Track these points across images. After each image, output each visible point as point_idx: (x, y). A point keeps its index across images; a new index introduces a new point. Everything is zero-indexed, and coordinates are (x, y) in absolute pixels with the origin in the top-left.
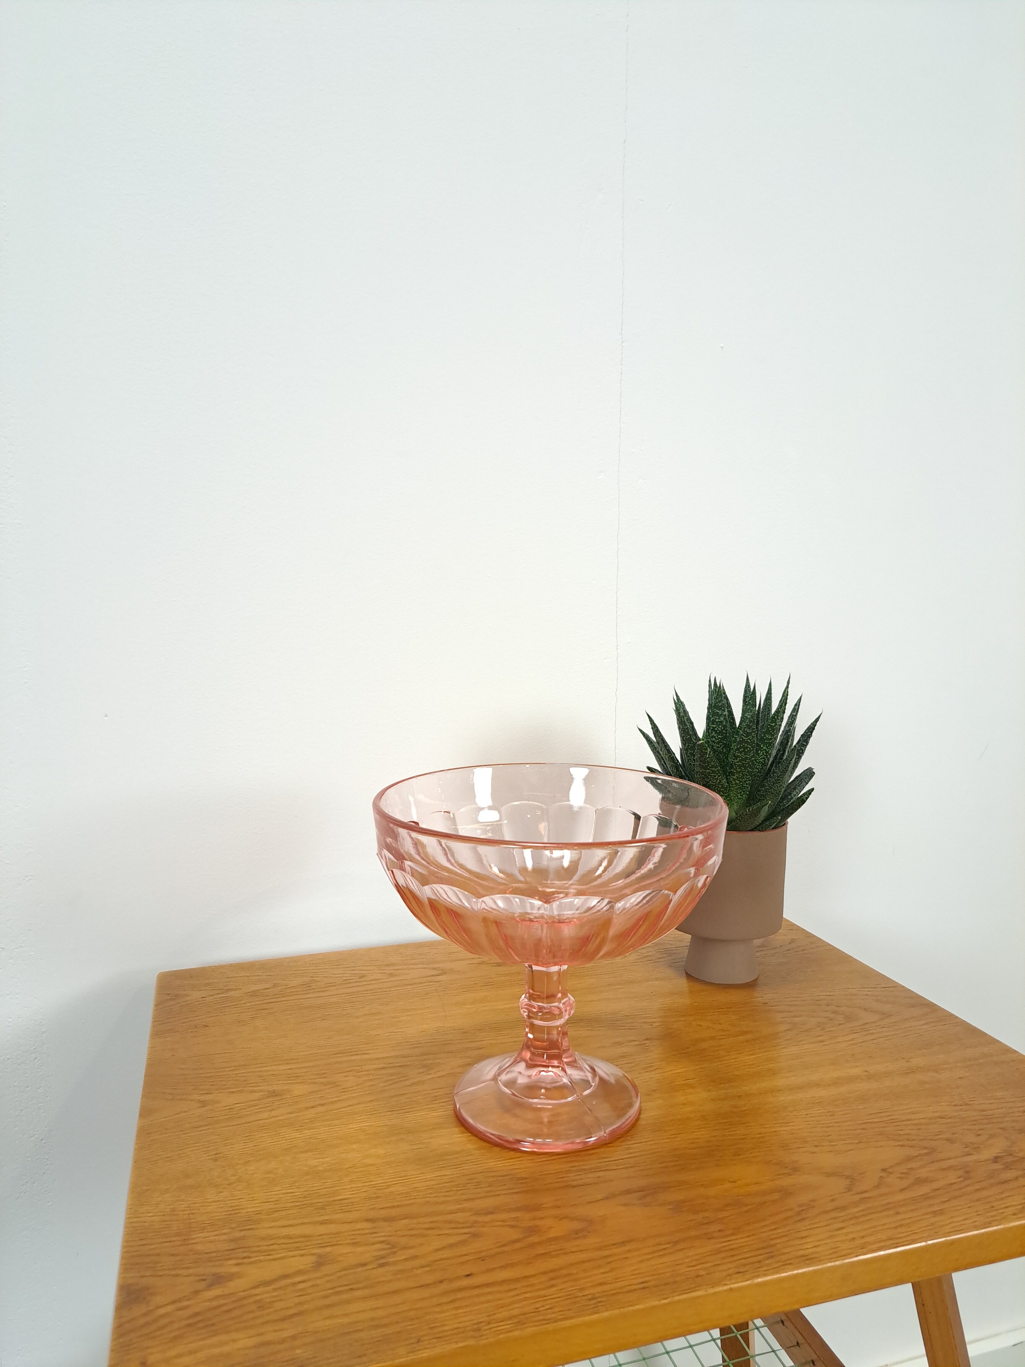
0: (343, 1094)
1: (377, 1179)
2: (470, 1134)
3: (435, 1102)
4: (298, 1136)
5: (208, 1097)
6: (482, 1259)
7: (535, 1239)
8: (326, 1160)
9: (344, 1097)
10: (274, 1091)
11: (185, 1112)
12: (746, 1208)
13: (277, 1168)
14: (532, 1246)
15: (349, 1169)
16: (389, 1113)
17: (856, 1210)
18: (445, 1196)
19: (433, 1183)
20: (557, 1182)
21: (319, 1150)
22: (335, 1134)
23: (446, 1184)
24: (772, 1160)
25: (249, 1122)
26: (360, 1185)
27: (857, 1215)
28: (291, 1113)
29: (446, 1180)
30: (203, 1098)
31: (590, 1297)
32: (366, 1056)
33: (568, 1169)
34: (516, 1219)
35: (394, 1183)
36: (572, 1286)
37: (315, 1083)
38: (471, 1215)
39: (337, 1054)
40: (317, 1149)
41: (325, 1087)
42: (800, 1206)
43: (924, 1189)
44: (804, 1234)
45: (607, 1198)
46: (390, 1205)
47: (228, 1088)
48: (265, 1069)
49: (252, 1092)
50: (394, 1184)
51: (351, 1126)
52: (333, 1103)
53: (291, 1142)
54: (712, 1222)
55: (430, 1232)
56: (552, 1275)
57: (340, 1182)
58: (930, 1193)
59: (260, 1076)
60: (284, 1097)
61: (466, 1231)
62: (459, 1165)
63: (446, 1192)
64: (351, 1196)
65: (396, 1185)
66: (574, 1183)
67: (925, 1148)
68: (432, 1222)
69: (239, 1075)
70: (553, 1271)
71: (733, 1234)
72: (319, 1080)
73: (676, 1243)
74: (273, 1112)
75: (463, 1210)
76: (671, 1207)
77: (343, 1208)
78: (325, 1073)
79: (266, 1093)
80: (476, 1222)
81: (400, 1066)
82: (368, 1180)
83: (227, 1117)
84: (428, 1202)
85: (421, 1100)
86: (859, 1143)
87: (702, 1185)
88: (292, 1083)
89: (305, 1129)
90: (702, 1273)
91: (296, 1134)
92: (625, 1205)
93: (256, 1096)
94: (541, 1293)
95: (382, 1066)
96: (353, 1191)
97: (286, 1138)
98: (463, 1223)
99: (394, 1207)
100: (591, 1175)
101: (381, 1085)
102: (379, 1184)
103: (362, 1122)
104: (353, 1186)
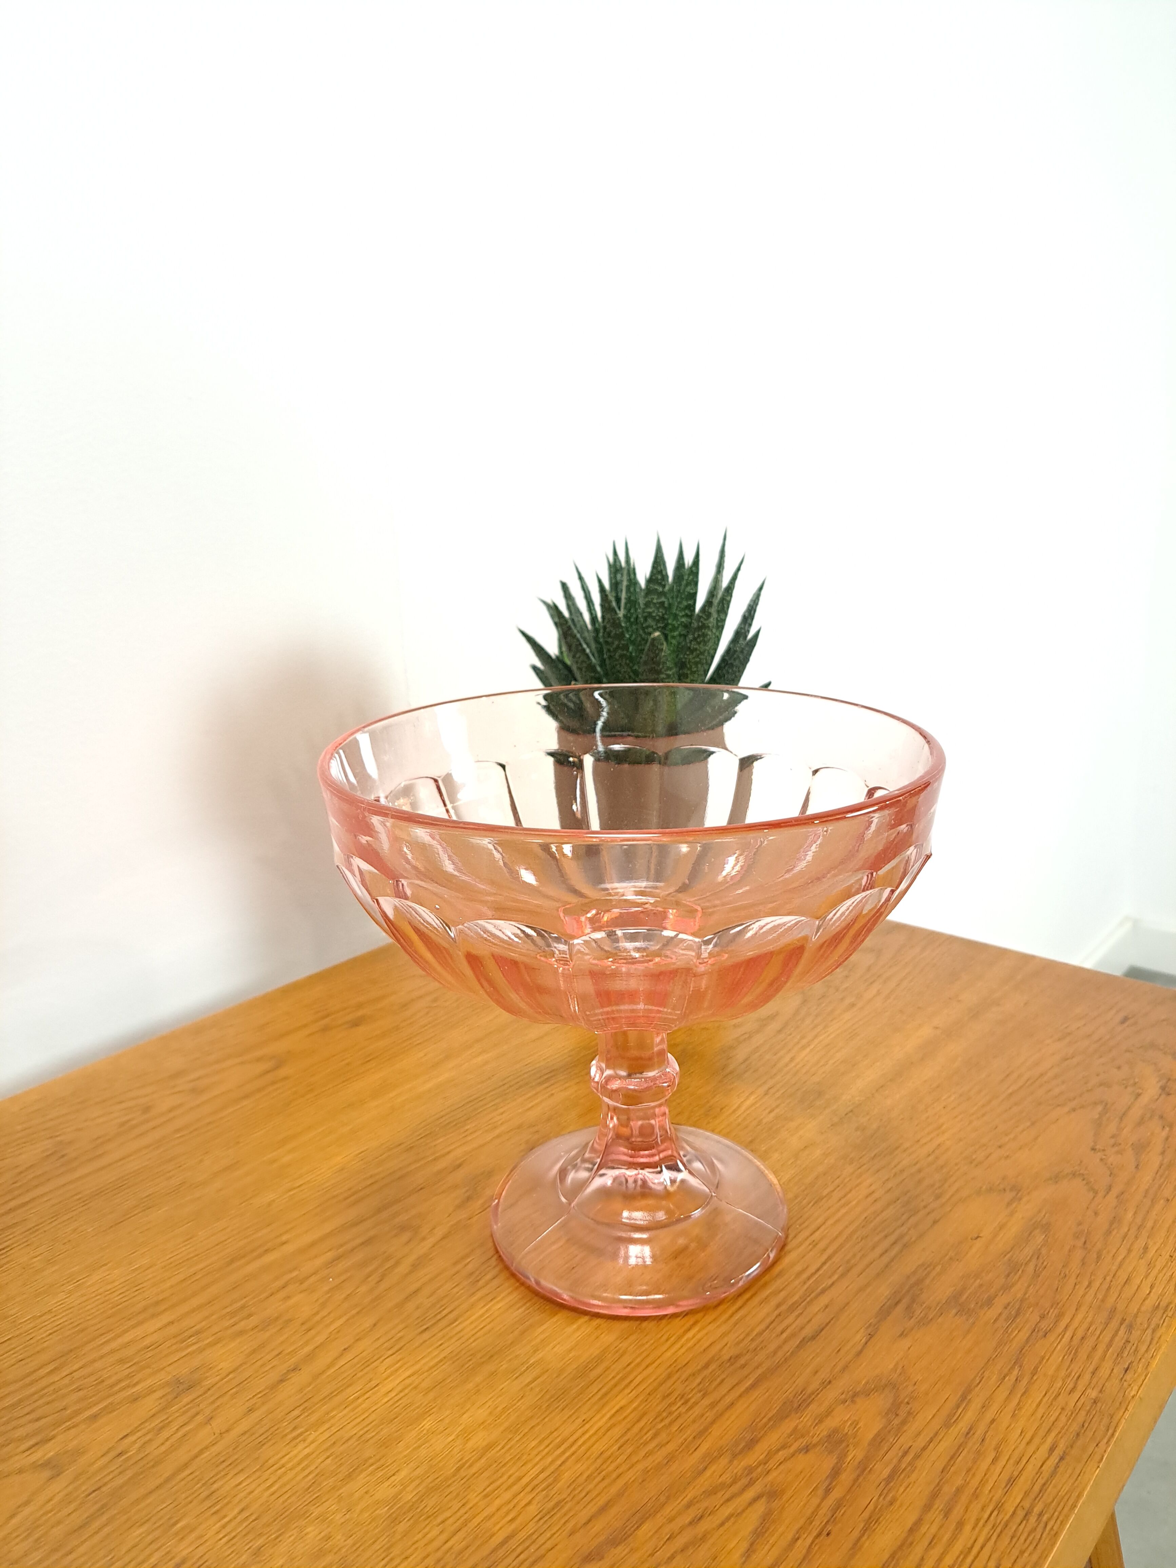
0: (313, 1332)
1: (525, 1469)
2: (586, 1318)
3: (481, 1283)
4: (307, 1451)
5: (49, 1451)
6: (825, 1533)
7: (855, 1454)
8: (403, 1473)
9: (320, 1339)
10: (178, 1382)
11: (27, 1503)
12: (1031, 1268)
13: (328, 1538)
14: (863, 1468)
15: (462, 1473)
16: (426, 1336)
17: (1130, 1215)
18: (661, 1446)
19: (617, 1431)
20: (785, 1341)
21: (371, 1461)
22: (373, 1416)
23: (642, 1423)
24: (981, 1188)
25: (186, 1465)
26: (508, 1495)
27: (1139, 1220)
28: (251, 1410)
29: (632, 1415)
30: (38, 1455)
31: (1021, 1514)
32: (289, 1248)
33: (776, 1313)
34: (796, 1433)
35: (559, 1462)
36: (983, 1509)
37: (241, 1333)
38: (731, 1462)
39: (232, 1261)
40: (366, 1461)
41: (268, 1334)
42: (1077, 1236)
43: (1154, 1159)
44: (1122, 1276)
45: (871, 1336)
46: (592, 1509)
47: (77, 1413)
48: (120, 1341)
49: (135, 1399)
50: (560, 1466)
51: (384, 1390)
52: (310, 1357)
53: (303, 1469)
54: (1019, 1309)
55: (705, 1525)
56: (939, 1504)
57: (468, 1506)
58: (1163, 1160)
59: (122, 1361)
60: (207, 1383)
61: (750, 1494)
62: (622, 1379)
63: (652, 1438)
64: (513, 1526)
65: (568, 1464)
66: (808, 1331)
67: (1095, 1104)
68: (689, 1506)
69: (76, 1375)
70: (934, 1495)
71: (1060, 1316)
72: (243, 1323)
73: (1018, 1362)
74: (214, 1423)
75: (710, 1459)
76: (954, 1311)
77: (522, 1557)
78: (243, 1307)
79: (167, 1390)
80: (750, 1470)
81: (363, 1243)
82: (511, 1481)
83: (129, 1473)
84: (646, 1471)
85: (456, 1290)
86: (1033, 1124)
87: (951, 1259)
88: (201, 1350)
89: (307, 1431)
90: (1094, 1394)
91: (300, 1447)
92: (902, 1335)
93: (150, 1403)
94: (958, 1546)
95: (329, 1255)
96: (507, 1513)
97: (289, 1465)
98: (734, 1482)
99: (603, 1509)
100: (815, 1307)
101: (363, 1289)
102: (538, 1475)
103: (397, 1370)
104: (498, 1502)
